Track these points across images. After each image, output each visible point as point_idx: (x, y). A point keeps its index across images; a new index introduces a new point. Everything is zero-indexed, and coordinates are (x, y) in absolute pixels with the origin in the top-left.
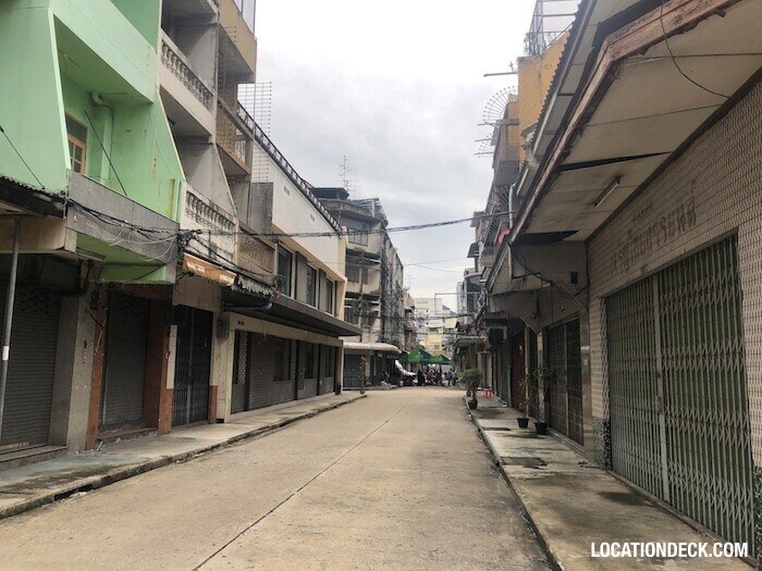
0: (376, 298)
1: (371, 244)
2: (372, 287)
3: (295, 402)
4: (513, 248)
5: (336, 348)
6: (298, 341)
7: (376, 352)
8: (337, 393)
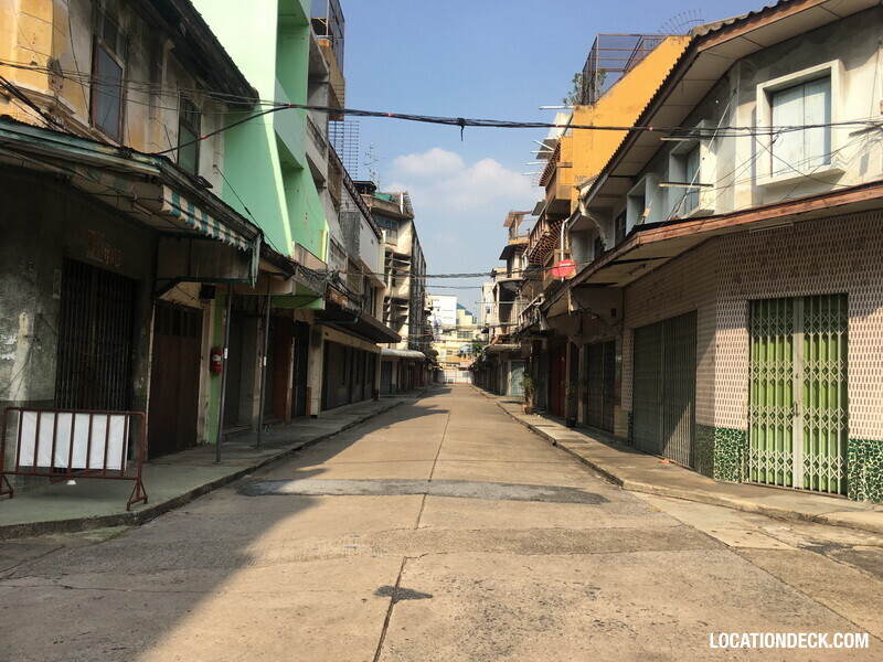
0: (404, 302)
1: (402, 244)
2: (404, 290)
4: (573, 289)
5: (375, 354)
6: (353, 349)
7: (402, 358)
8: (376, 399)
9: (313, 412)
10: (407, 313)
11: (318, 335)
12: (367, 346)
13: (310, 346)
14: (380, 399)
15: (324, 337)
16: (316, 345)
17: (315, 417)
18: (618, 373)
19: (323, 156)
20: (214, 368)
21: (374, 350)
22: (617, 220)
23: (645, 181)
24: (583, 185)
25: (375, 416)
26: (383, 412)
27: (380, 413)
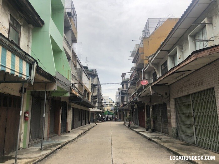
0: (96, 97)
1: (95, 82)
2: (95, 94)
3: (81, 127)
4: (152, 87)
5: (89, 111)
6: (82, 110)
7: (96, 112)
8: (89, 124)
9: (69, 130)
10: (97, 100)
11: (70, 106)
12: (86, 109)
13: (67, 109)
14: (90, 124)
15: (72, 106)
16: (70, 109)
17: (69, 132)
18: (169, 114)
19: (70, 50)
20: (26, 119)
21: (88, 110)
22: (162, 66)
23: (176, 49)
24: (150, 57)
25: (88, 130)
26: (91, 128)
27: (90, 129)
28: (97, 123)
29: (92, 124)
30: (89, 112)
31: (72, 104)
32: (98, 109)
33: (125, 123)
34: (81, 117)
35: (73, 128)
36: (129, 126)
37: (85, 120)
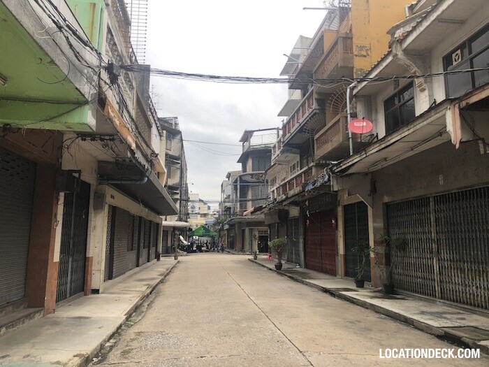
0: (176, 189)
1: (174, 150)
2: (174, 181)
3: (138, 269)
6: (140, 218)
7: (175, 228)
8: (158, 259)
9: (94, 286)
10: (178, 196)
12: (152, 217)
13: (91, 208)
14: (161, 259)
16: (99, 207)
17: (96, 291)
21: (157, 221)
24: (400, 26)
25: (162, 282)
26: (168, 274)
27: (165, 276)
28: (180, 258)
29: (168, 261)
30: (158, 225)
31: (109, 191)
32: (180, 220)
33: (256, 258)
34: (136, 238)
35: (110, 275)
36: (279, 267)
37: (147, 249)
